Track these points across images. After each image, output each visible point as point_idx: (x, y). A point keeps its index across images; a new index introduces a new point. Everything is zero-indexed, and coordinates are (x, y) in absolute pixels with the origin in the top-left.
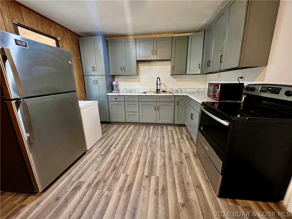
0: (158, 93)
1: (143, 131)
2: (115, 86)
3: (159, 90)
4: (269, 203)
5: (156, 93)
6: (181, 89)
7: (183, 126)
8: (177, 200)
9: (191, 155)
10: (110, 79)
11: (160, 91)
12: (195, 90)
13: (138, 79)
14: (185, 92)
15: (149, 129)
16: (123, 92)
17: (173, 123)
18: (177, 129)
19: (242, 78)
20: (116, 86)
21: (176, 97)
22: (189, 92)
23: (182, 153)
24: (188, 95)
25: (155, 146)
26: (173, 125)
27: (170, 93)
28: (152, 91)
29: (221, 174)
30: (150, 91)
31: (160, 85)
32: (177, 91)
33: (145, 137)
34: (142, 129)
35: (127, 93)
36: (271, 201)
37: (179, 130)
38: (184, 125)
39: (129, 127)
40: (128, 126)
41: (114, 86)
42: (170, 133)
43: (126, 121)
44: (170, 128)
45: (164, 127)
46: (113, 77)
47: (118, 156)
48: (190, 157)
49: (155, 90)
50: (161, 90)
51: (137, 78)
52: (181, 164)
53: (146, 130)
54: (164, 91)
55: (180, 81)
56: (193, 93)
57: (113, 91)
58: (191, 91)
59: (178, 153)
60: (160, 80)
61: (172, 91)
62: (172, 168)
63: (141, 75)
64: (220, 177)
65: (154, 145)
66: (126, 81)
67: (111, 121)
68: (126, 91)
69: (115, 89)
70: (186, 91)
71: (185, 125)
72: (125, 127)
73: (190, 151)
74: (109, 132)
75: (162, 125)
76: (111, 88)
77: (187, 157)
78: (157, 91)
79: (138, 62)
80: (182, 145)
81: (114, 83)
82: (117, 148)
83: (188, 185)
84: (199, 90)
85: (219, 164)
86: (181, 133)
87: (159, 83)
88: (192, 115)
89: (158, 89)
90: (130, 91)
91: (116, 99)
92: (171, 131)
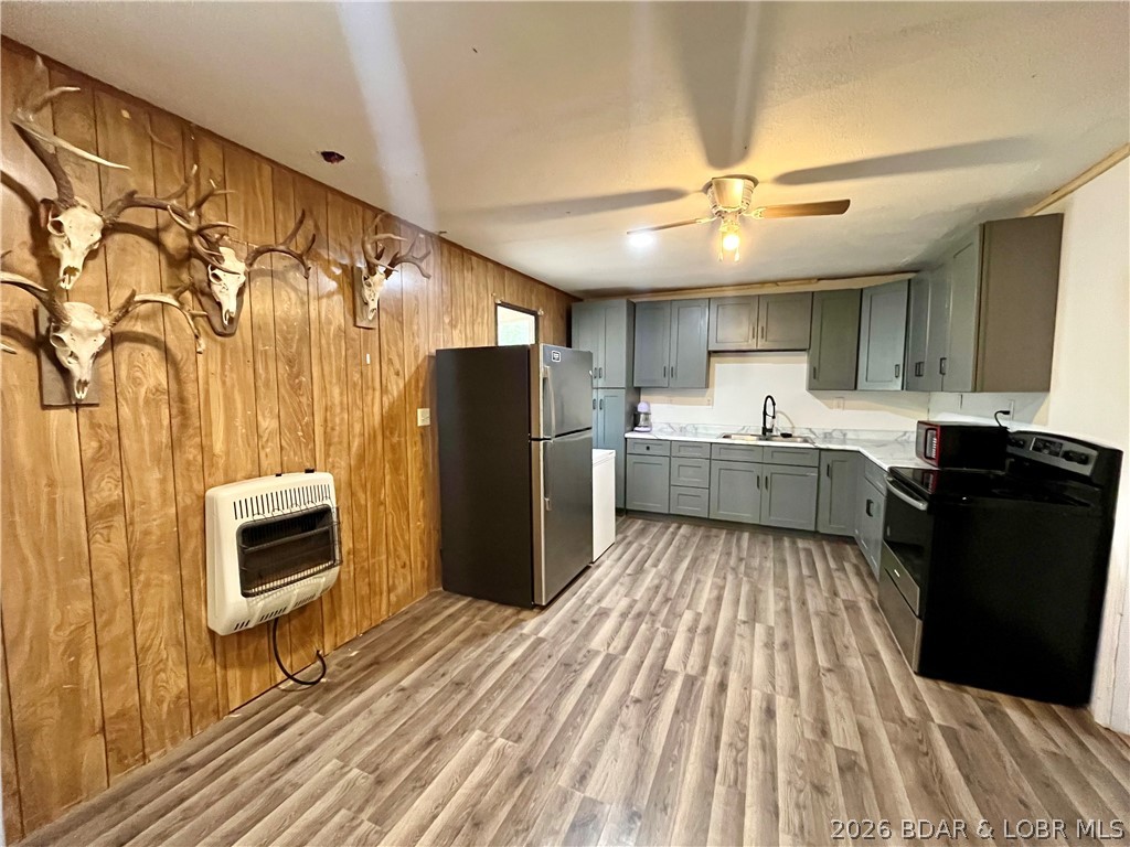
0: (767, 440)
1: (722, 542)
2: (642, 416)
3: (771, 431)
4: (1053, 706)
5: (760, 439)
6: (841, 431)
7: (847, 543)
8: (816, 662)
9: (864, 606)
10: (632, 398)
11: (774, 433)
12: (892, 437)
13: (706, 399)
14: (856, 441)
15: (739, 540)
16: (661, 430)
17: (813, 529)
18: (827, 549)
19: (1007, 413)
20: (647, 414)
21: (823, 453)
22: (868, 441)
23: (838, 600)
24: (861, 450)
25: (760, 575)
26: (814, 535)
27: (806, 441)
28: (749, 432)
29: (920, 617)
30: (743, 432)
31: (774, 417)
32: (827, 436)
33: (729, 554)
34: (716, 536)
35: (671, 434)
36: (1056, 702)
37: (833, 551)
38: (851, 540)
39: (679, 528)
40: (674, 525)
41: (640, 413)
42: (802, 555)
43: (672, 512)
44: (801, 544)
45: (786, 538)
46: (638, 390)
47: (666, 582)
48: (859, 608)
49: (758, 430)
50: (777, 430)
51: (703, 396)
52: (831, 617)
53: (728, 541)
54: (786, 436)
55: (839, 407)
56: (880, 444)
57: (636, 429)
58: (874, 437)
59: (826, 598)
60: (774, 404)
61: (812, 436)
62: (807, 620)
63: (716, 389)
64: (918, 623)
65: (755, 574)
66: (671, 402)
67: (628, 507)
68: (670, 430)
69: (642, 422)
70: (861, 438)
71: (852, 538)
72: (668, 528)
73: (860, 598)
74: (629, 534)
75: (778, 532)
76: (634, 419)
77: (851, 607)
78: (764, 433)
79: (710, 353)
80: (837, 582)
81: (642, 408)
82: (660, 567)
83: (845, 650)
84: (904, 438)
85: (915, 593)
86: (840, 558)
87: (770, 411)
88: (869, 502)
89: (768, 426)
90: (683, 430)
91: (648, 448)
92: (809, 552)
